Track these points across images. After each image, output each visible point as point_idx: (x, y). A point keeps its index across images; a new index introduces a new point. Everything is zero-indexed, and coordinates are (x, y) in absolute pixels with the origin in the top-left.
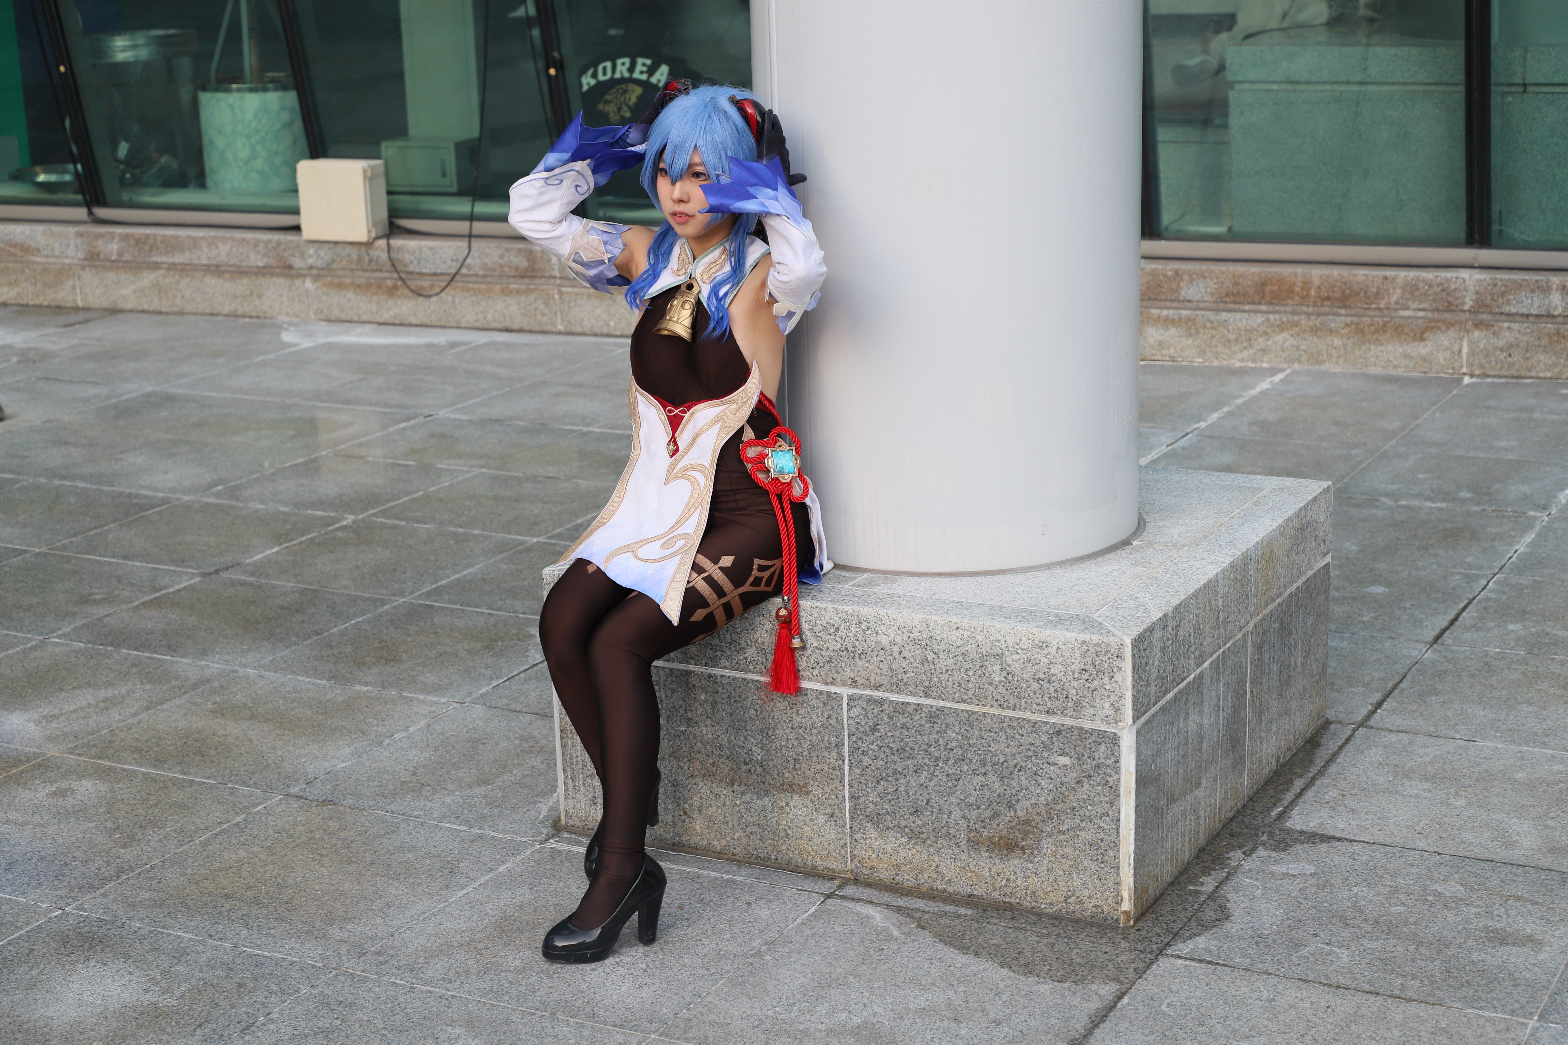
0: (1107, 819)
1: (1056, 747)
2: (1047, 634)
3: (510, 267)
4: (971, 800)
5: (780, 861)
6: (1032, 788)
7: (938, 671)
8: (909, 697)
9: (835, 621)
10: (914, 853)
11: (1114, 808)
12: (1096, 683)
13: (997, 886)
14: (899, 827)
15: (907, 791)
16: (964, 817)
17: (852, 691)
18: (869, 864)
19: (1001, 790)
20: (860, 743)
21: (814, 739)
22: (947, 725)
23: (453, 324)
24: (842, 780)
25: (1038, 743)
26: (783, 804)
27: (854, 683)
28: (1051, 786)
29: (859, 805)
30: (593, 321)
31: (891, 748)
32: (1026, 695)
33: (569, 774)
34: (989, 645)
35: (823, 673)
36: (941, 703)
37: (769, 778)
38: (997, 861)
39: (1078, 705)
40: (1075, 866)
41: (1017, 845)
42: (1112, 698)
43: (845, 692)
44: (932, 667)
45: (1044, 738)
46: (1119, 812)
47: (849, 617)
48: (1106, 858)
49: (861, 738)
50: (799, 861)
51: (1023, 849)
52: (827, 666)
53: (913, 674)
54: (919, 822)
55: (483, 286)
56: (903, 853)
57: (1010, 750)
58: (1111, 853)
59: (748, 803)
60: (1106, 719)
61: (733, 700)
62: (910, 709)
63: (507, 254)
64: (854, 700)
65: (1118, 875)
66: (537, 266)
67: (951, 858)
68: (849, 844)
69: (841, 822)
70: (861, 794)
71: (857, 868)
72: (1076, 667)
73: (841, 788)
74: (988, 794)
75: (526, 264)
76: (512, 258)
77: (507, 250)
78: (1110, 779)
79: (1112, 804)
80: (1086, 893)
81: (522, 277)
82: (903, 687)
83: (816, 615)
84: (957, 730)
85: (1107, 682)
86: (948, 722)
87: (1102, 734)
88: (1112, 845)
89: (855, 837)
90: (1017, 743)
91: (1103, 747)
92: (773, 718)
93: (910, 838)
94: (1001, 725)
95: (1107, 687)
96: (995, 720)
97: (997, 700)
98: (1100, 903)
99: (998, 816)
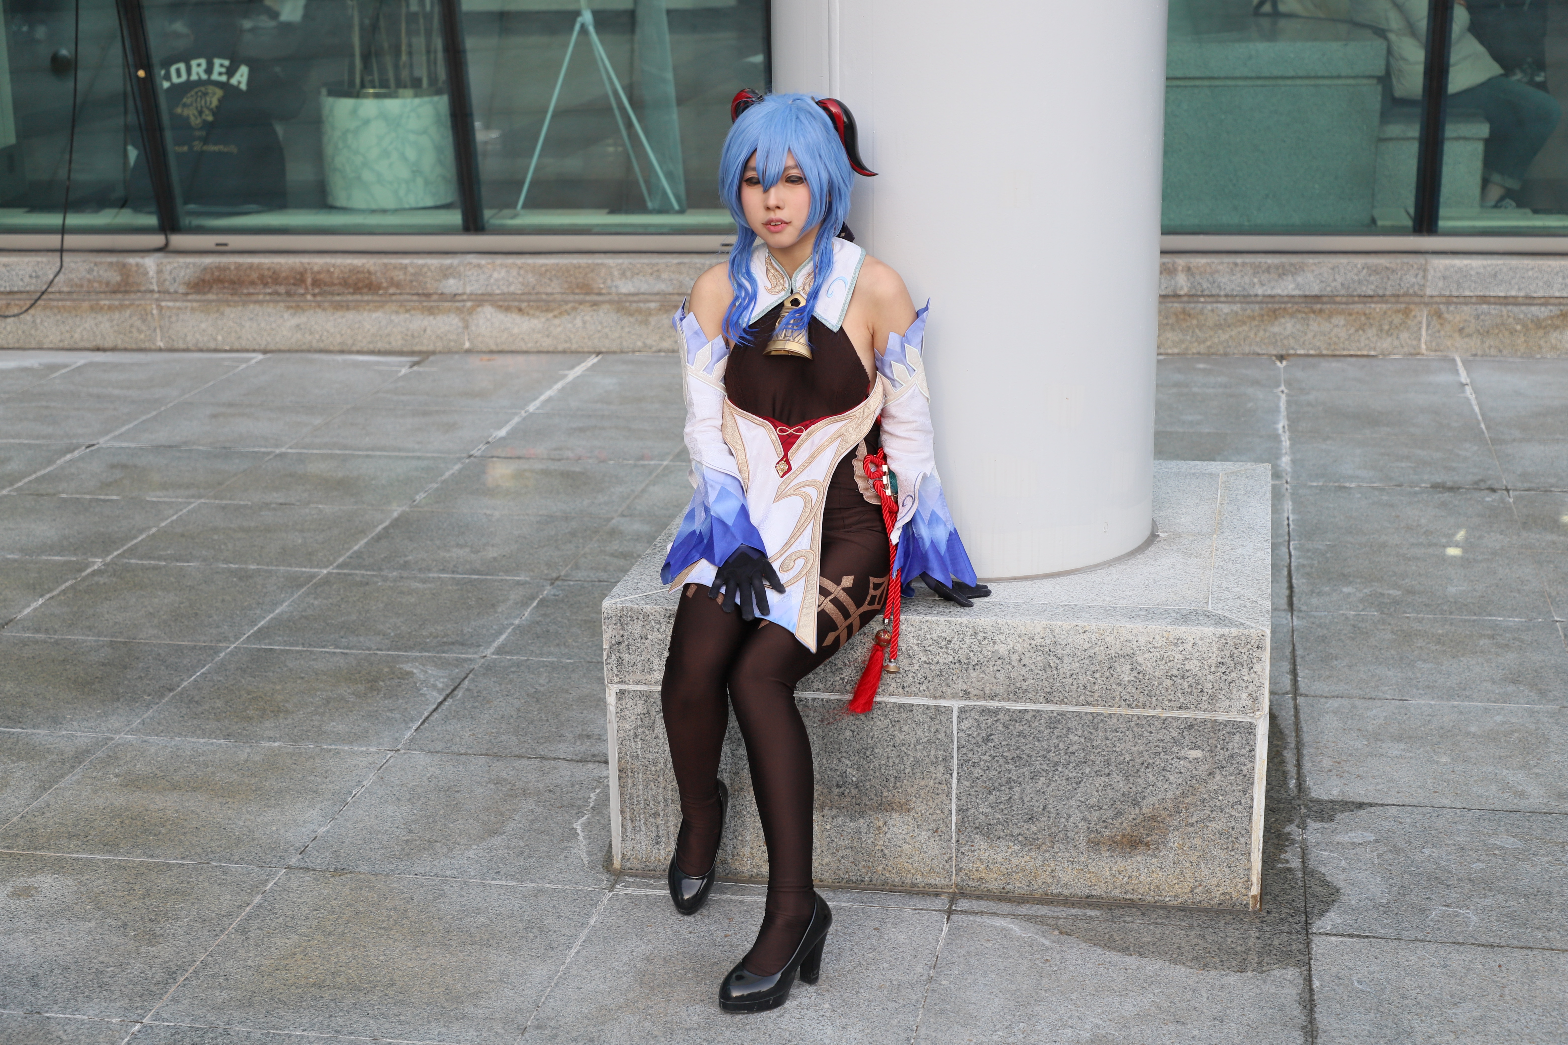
0: (1240, 807)
1: (1187, 741)
2: (1182, 631)
3: (100, 282)
4: (1093, 801)
5: (874, 882)
6: (1159, 784)
7: (1062, 675)
8: (1028, 705)
9: (948, 633)
10: (1028, 860)
11: (1247, 795)
12: (1233, 675)
13: (1118, 884)
14: (1012, 836)
15: (1021, 799)
16: (1084, 819)
17: (963, 703)
18: (977, 875)
19: (1126, 789)
20: (970, 755)
21: (919, 755)
22: (1069, 729)
23: (33, 345)
24: (948, 794)
25: (1168, 738)
26: (881, 823)
27: (967, 694)
28: (1181, 780)
29: (968, 817)
30: (198, 336)
31: (1005, 758)
32: (1158, 692)
33: (628, 815)
34: (1119, 645)
35: (931, 688)
36: (1064, 708)
37: (865, 800)
38: (1119, 860)
39: (1213, 698)
40: (1204, 857)
41: (1141, 842)
42: (1250, 688)
43: (956, 704)
44: (1055, 672)
45: (1175, 734)
46: (1252, 800)
47: (964, 629)
48: (1237, 845)
49: (972, 750)
50: (897, 880)
51: (1147, 845)
52: (936, 680)
53: (1033, 681)
54: (1034, 829)
55: (68, 303)
56: (1015, 861)
57: (1137, 748)
58: (1243, 840)
59: (840, 826)
60: (1243, 710)
61: (826, 722)
62: (1028, 716)
63: (95, 268)
64: (965, 712)
65: (1249, 860)
66: (131, 280)
67: (1068, 861)
68: (954, 857)
69: (947, 837)
70: (970, 806)
71: (963, 880)
72: (1213, 662)
73: (947, 802)
74: (1111, 793)
75: (118, 278)
76: (101, 272)
77: (96, 264)
78: (1244, 769)
79: (1245, 792)
80: (1214, 881)
81: (114, 292)
82: (1021, 695)
83: (926, 629)
84: (1079, 733)
85: (1246, 674)
86: (1070, 725)
87: (1237, 726)
88: (1243, 832)
89: (962, 850)
90: (1145, 741)
91: (1237, 737)
92: (872, 738)
93: (1023, 846)
94: (1128, 725)
95: (1245, 678)
96: (1121, 720)
97: (1125, 700)
98: (1229, 890)
99: (1122, 814)
